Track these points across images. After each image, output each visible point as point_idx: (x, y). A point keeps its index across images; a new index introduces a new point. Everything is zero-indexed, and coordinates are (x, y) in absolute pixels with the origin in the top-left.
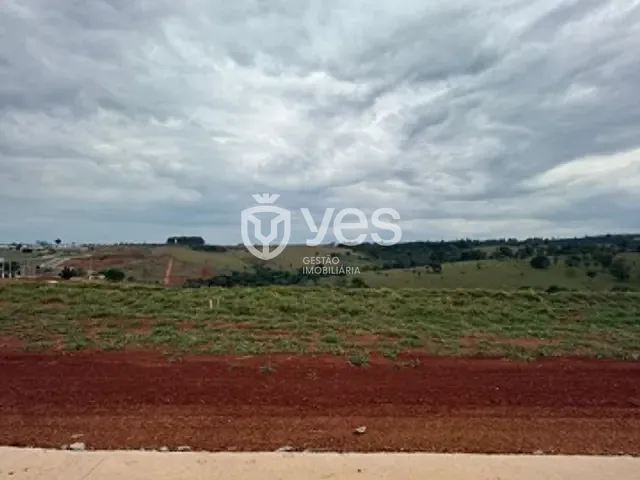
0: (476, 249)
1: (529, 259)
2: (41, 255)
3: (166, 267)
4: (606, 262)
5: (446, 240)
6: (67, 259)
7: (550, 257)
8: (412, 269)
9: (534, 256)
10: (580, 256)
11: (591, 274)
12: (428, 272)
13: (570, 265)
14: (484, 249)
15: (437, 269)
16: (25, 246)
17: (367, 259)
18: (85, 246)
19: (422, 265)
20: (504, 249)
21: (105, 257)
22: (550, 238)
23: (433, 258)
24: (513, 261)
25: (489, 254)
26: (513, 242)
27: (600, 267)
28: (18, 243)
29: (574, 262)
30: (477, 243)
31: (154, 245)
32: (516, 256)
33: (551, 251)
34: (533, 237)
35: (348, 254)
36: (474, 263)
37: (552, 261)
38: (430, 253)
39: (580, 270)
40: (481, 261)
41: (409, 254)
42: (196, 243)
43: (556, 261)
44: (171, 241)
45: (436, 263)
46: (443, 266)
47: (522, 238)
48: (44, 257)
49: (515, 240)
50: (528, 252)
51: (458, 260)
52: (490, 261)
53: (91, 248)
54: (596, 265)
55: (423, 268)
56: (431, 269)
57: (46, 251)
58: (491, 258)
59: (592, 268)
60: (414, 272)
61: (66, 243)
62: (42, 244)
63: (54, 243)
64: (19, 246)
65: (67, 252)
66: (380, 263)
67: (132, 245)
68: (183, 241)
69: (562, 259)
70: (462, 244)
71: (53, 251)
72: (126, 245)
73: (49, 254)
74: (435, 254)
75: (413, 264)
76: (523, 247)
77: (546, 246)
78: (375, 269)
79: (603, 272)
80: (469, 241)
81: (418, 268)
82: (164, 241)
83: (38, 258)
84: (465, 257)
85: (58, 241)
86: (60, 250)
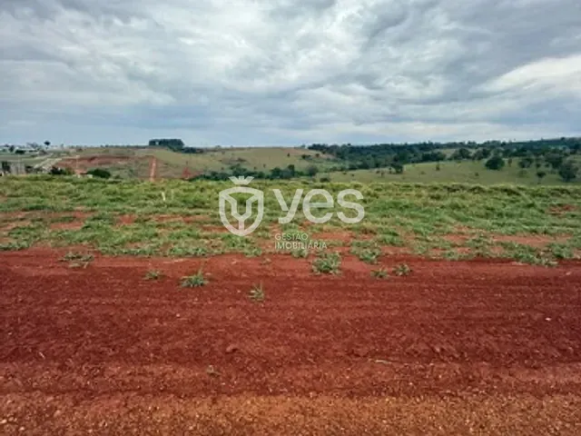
0: (436, 151)
1: (485, 161)
2: (33, 156)
3: (151, 167)
4: (556, 163)
5: (409, 143)
6: (58, 160)
7: (506, 160)
8: (376, 170)
9: (490, 158)
10: (533, 157)
11: (540, 175)
12: (390, 173)
13: (523, 167)
14: (443, 151)
15: (399, 170)
16: (17, 148)
17: (335, 161)
18: (72, 147)
19: (385, 166)
20: (463, 152)
21: (93, 159)
22: (507, 141)
23: (396, 160)
24: (470, 163)
25: (449, 156)
26: (472, 145)
27: (550, 168)
28: (10, 145)
29: (527, 164)
30: (438, 146)
31: (137, 147)
32: (473, 158)
33: (506, 153)
34: (491, 140)
35: (317, 155)
36: (433, 164)
37: (506, 163)
38: (394, 155)
39: (531, 171)
40: (441, 163)
41: (374, 156)
42: (176, 145)
43: (510, 162)
44: (152, 143)
45: (398, 163)
46: (406, 167)
47: (480, 141)
48: (37, 158)
49: (474, 143)
50: (485, 154)
51: (418, 162)
52: (448, 162)
53: (79, 150)
54: (547, 166)
55: (386, 169)
56: (393, 170)
57: (38, 153)
58: (450, 159)
59: (542, 169)
60: (378, 172)
61: (55, 146)
62: (33, 146)
63: (44, 145)
64: (12, 149)
65: (58, 154)
66: (347, 164)
67: (117, 147)
68: (164, 143)
69: (516, 160)
70: (424, 147)
71: (44, 153)
72: (112, 147)
73: (40, 155)
74: (399, 156)
75: (377, 166)
76: (480, 149)
77: (502, 149)
78: (342, 169)
79: (552, 172)
80: (431, 144)
81: (381, 169)
82: (147, 144)
83: (32, 159)
84: (426, 159)
85: (47, 143)
86: (51, 152)
